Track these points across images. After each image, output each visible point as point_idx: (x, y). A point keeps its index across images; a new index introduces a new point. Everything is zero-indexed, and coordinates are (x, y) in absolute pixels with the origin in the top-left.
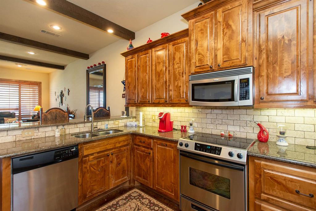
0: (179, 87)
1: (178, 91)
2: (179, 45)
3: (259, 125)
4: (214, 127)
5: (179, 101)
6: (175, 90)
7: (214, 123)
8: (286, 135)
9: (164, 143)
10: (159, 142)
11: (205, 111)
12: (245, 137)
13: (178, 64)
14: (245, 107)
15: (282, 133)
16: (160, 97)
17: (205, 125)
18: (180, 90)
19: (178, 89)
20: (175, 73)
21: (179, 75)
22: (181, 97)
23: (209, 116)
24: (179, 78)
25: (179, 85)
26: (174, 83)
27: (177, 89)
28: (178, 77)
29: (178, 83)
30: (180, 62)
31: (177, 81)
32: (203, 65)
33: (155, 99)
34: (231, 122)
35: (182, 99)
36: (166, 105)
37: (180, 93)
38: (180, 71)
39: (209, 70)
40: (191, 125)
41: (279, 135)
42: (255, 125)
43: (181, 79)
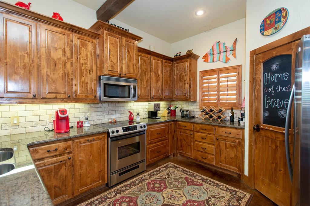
0: (86, 83)
1: (84, 87)
2: (86, 42)
3: (129, 112)
4: (103, 118)
5: (86, 97)
6: (82, 85)
7: (103, 114)
8: (139, 115)
9: (90, 138)
10: (83, 140)
11: (96, 106)
12: (121, 120)
13: (84, 61)
14: (121, 102)
15: (138, 114)
16: (57, 90)
17: (96, 117)
18: (87, 86)
19: (85, 85)
20: (82, 68)
21: (86, 71)
22: (89, 93)
23: (99, 109)
24: (86, 74)
25: (86, 81)
26: (81, 79)
27: (83, 85)
28: (84, 73)
29: (85, 79)
30: (87, 58)
31: (84, 76)
32: (114, 71)
33: (47, 93)
34: (114, 112)
35: (89, 95)
36: (68, 101)
37: (88, 89)
38: (87, 68)
39: (118, 76)
40: (87, 119)
41: (137, 115)
42: (127, 112)
43: (89, 76)
